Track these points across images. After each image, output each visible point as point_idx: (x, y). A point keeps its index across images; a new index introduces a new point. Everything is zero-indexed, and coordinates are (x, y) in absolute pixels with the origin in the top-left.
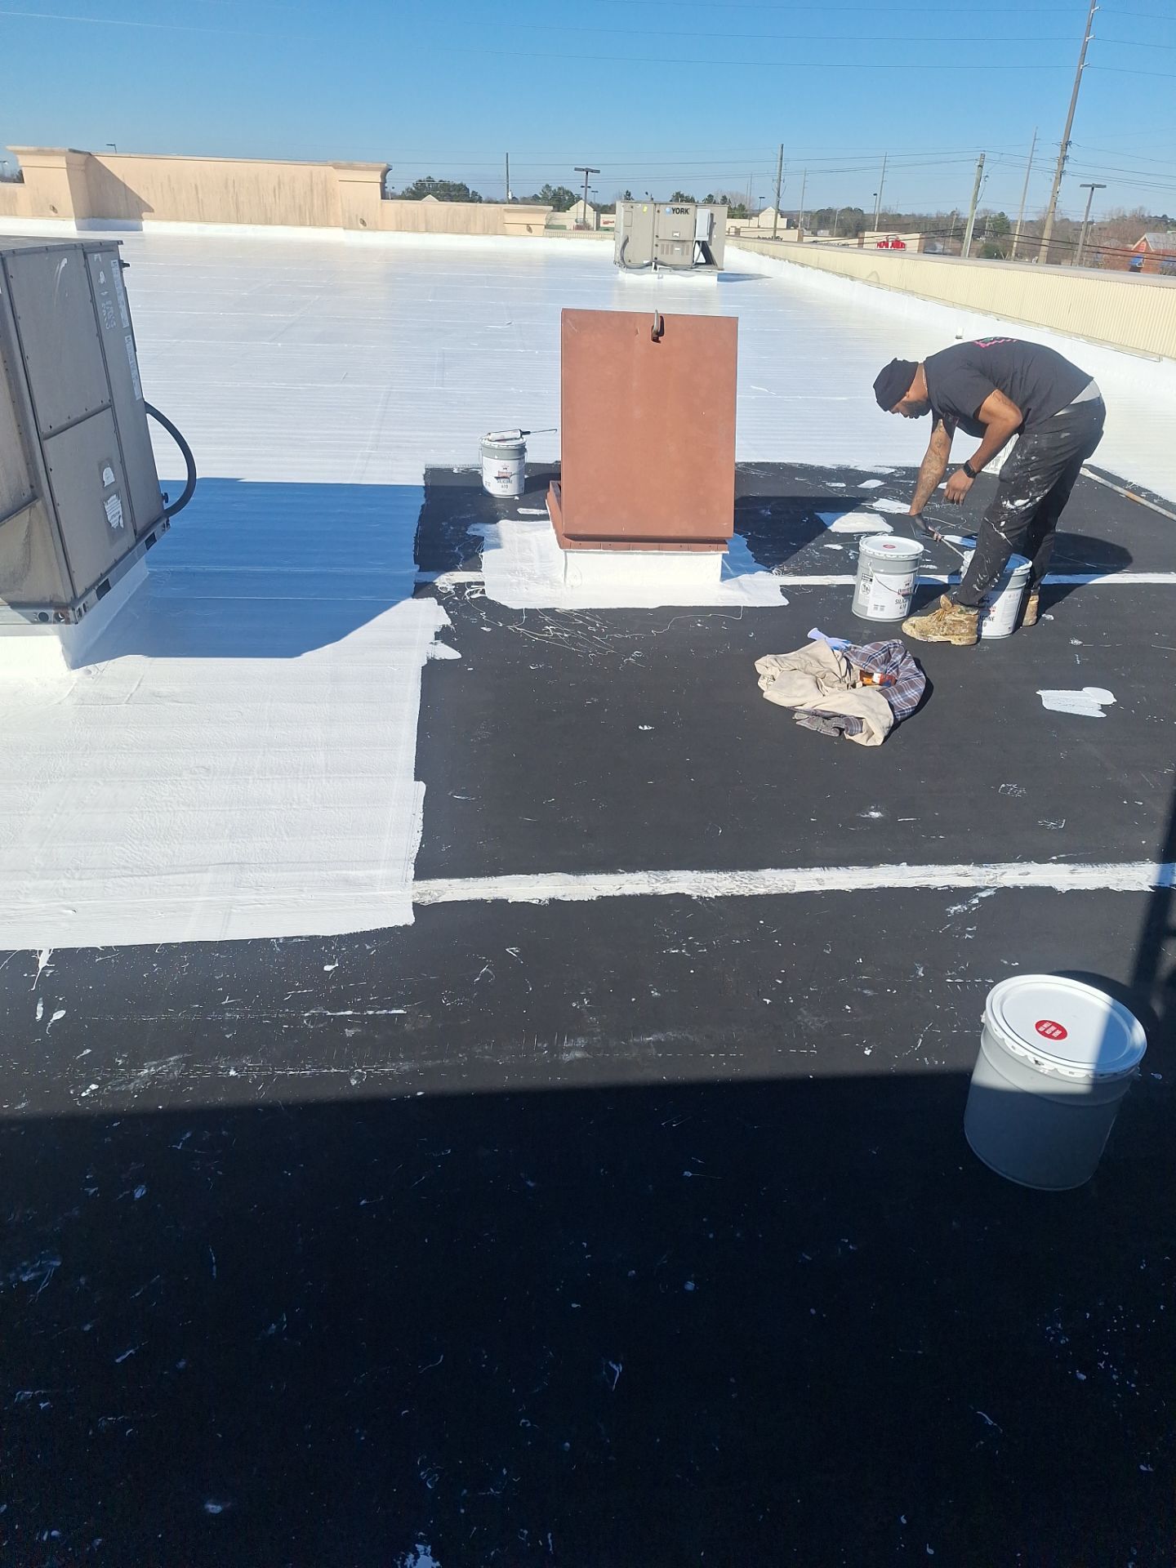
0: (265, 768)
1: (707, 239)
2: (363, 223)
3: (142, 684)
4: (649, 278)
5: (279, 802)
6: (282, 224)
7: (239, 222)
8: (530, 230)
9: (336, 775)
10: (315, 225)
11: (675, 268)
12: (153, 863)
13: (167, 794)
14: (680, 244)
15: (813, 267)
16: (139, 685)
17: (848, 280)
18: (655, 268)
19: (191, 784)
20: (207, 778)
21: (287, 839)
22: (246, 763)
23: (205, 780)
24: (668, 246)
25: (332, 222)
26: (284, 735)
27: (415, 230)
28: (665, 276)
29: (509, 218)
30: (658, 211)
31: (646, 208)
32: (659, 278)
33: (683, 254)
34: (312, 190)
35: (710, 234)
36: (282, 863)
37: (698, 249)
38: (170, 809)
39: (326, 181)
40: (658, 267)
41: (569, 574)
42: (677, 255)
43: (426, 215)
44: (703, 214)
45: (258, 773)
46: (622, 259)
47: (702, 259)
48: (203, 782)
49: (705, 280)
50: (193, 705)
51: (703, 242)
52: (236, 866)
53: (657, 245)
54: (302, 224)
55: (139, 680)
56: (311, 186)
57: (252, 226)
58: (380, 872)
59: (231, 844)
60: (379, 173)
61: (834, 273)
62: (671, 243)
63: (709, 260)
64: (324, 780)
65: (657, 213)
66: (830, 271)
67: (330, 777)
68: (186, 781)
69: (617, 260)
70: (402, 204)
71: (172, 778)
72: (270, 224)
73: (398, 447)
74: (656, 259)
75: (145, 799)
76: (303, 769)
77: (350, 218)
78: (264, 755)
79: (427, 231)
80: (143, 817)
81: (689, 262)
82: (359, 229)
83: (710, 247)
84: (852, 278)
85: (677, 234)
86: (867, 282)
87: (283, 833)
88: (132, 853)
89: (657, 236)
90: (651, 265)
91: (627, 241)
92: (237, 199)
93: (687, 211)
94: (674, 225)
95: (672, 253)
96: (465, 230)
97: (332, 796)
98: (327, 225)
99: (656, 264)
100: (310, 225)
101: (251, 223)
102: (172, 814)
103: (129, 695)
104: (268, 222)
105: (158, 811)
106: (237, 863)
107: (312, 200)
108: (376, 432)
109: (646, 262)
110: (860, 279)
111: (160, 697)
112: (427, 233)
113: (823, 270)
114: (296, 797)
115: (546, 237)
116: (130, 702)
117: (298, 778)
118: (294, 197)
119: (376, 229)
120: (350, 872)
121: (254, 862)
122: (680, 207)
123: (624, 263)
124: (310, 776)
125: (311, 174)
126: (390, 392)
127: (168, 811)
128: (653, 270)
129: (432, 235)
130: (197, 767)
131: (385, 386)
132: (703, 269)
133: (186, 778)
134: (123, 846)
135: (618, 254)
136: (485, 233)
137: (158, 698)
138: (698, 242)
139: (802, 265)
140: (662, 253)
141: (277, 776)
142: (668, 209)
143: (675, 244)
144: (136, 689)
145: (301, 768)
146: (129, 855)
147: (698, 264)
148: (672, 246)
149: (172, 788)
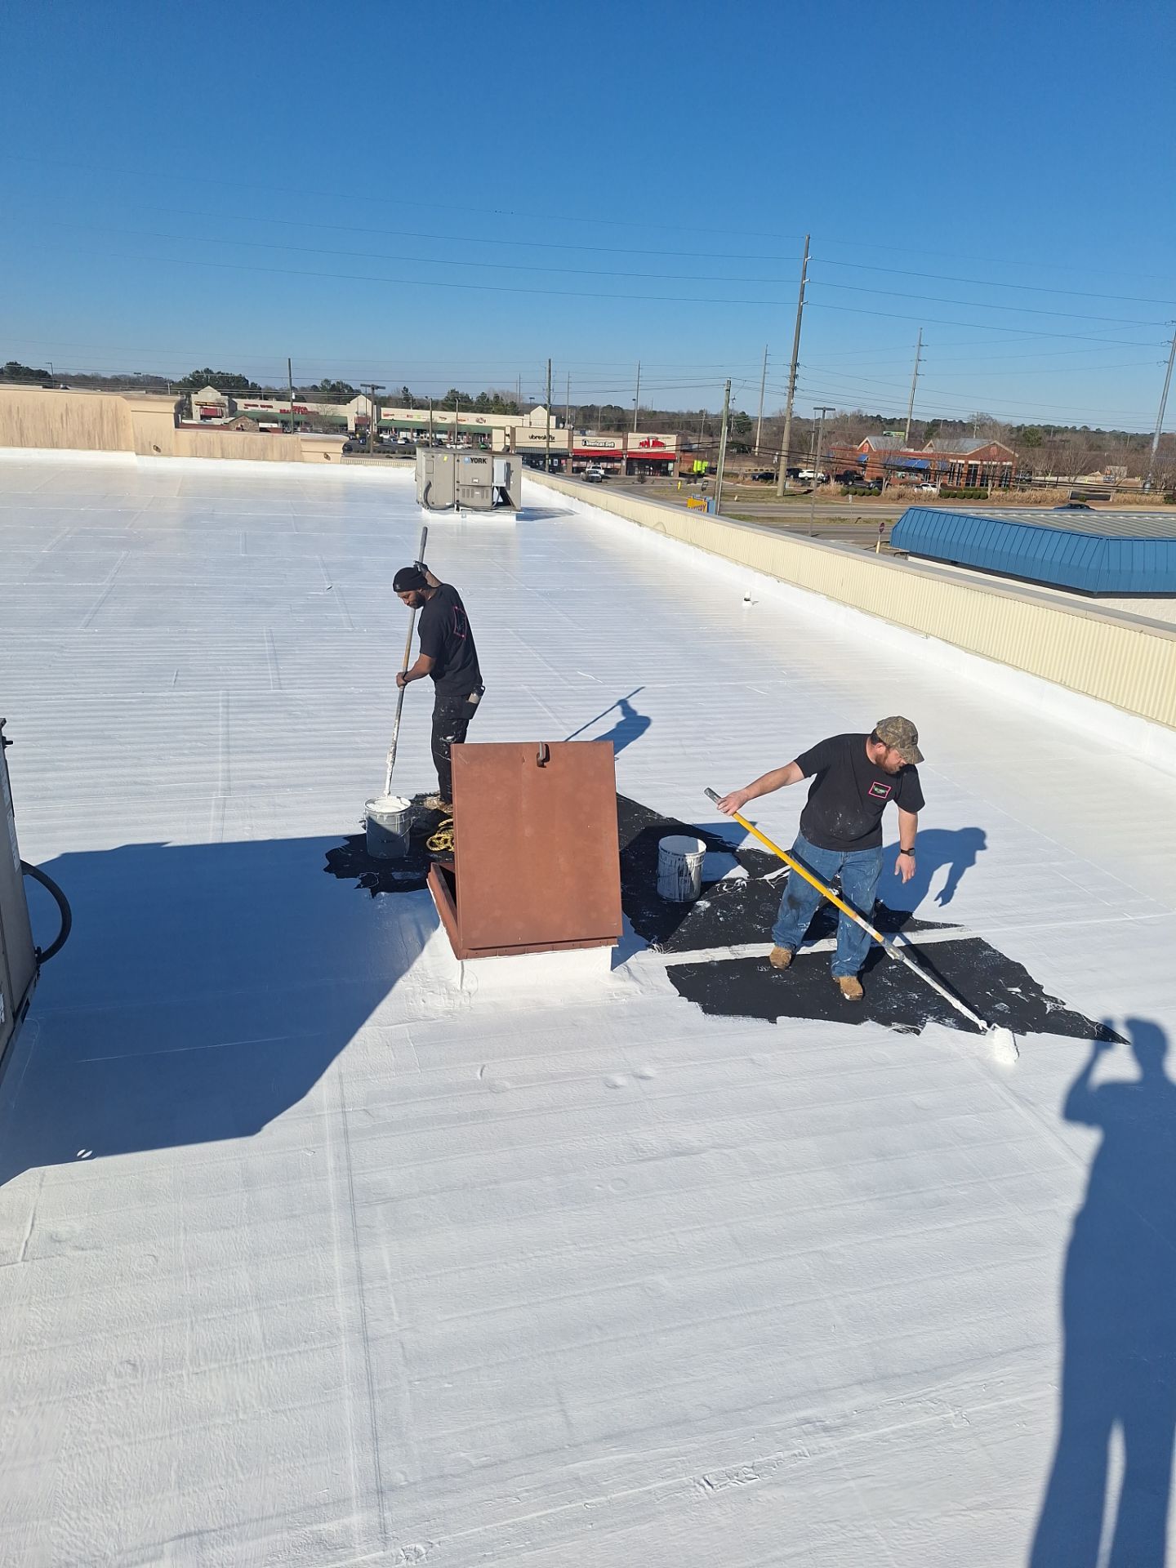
0: (198, 1351)
1: (504, 485)
2: (157, 449)
3: (36, 1222)
4: (453, 518)
5: (223, 1410)
6: (69, 448)
7: (22, 445)
8: (327, 457)
9: (278, 1352)
10: (104, 449)
11: (476, 509)
12: (98, 1550)
13: (94, 1420)
14: (480, 489)
15: (602, 508)
16: (33, 1225)
17: (636, 524)
18: (458, 509)
19: (119, 1396)
20: (135, 1381)
21: (241, 1477)
22: (175, 1346)
23: (134, 1385)
24: (468, 490)
25: (123, 446)
26: (209, 1289)
27: (211, 456)
28: (468, 516)
29: (306, 446)
30: (458, 461)
31: (446, 458)
32: (462, 517)
33: (483, 497)
34: (102, 418)
35: (508, 480)
36: (244, 1523)
37: (496, 492)
38: (103, 1446)
39: (116, 409)
40: (461, 508)
41: (465, 980)
42: (477, 498)
43: (222, 443)
44: (499, 464)
45: (191, 1364)
46: (426, 501)
47: (501, 500)
48: (132, 1389)
49: (505, 520)
50: (99, 1252)
51: (501, 487)
52: (195, 1539)
53: (458, 490)
54: (91, 448)
55: (32, 1212)
56: (101, 414)
57: (37, 450)
58: (357, 1520)
59: (181, 1498)
60: (173, 404)
61: (622, 517)
62: (470, 489)
63: (506, 502)
64: (265, 1363)
65: (456, 463)
66: (618, 515)
67: (271, 1357)
68: (113, 1390)
69: (419, 500)
70: (197, 433)
71: (96, 1389)
72: (57, 447)
73: (253, 787)
74: (458, 501)
75: (71, 1433)
76: (240, 1348)
77: (142, 444)
78: (193, 1329)
79: (223, 457)
80: (73, 1466)
81: (488, 503)
82: (152, 455)
83: (508, 492)
84: (640, 524)
85: (477, 481)
86: (653, 529)
87: (237, 1467)
88: (71, 1535)
89: (458, 482)
90: (454, 506)
91: (429, 486)
92: (21, 426)
93: (484, 460)
94: (474, 472)
95: (472, 497)
96: (262, 456)
97: (278, 1389)
98: (118, 448)
99: (458, 505)
100: (100, 449)
101: (36, 447)
102: (106, 1453)
103: (23, 1245)
104: (55, 445)
105: (89, 1453)
106: (195, 1534)
107: (102, 425)
108: (225, 766)
109: (448, 504)
110: (647, 527)
111: (59, 1242)
112: (223, 460)
113: (612, 512)
114: (240, 1400)
115: (344, 463)
116: (28, 1256)
117: (237, 1365)
118: (82, 424)
119: (170, 455)
120: (322, 1526)
121: (213, 1527)
122: (478, 457)
123: (428, 504)
124: (249, 1359)
125: (101, 401)
126: (228, 701)
127: (100, 1449)
128: (455, 511)
129: (228, 461)
130: (121, 1363)
131: (221, 692)
132: (502, 510)
133: (112, 1386)
134: (59, 1525)
135: (421, 495)
136: (283, 458)
137: (58, 1245)
138: (497, 488)
139: (592, 505)
140: (464, 496)
141: (214, 1365)
142: (467, 459)
143: (475, 489)
144: (31, 1232)
145: (237, 1345)
146: (69, 1539)
147: (499, 504)
148: (473, 491)
149: (99, 1406)
